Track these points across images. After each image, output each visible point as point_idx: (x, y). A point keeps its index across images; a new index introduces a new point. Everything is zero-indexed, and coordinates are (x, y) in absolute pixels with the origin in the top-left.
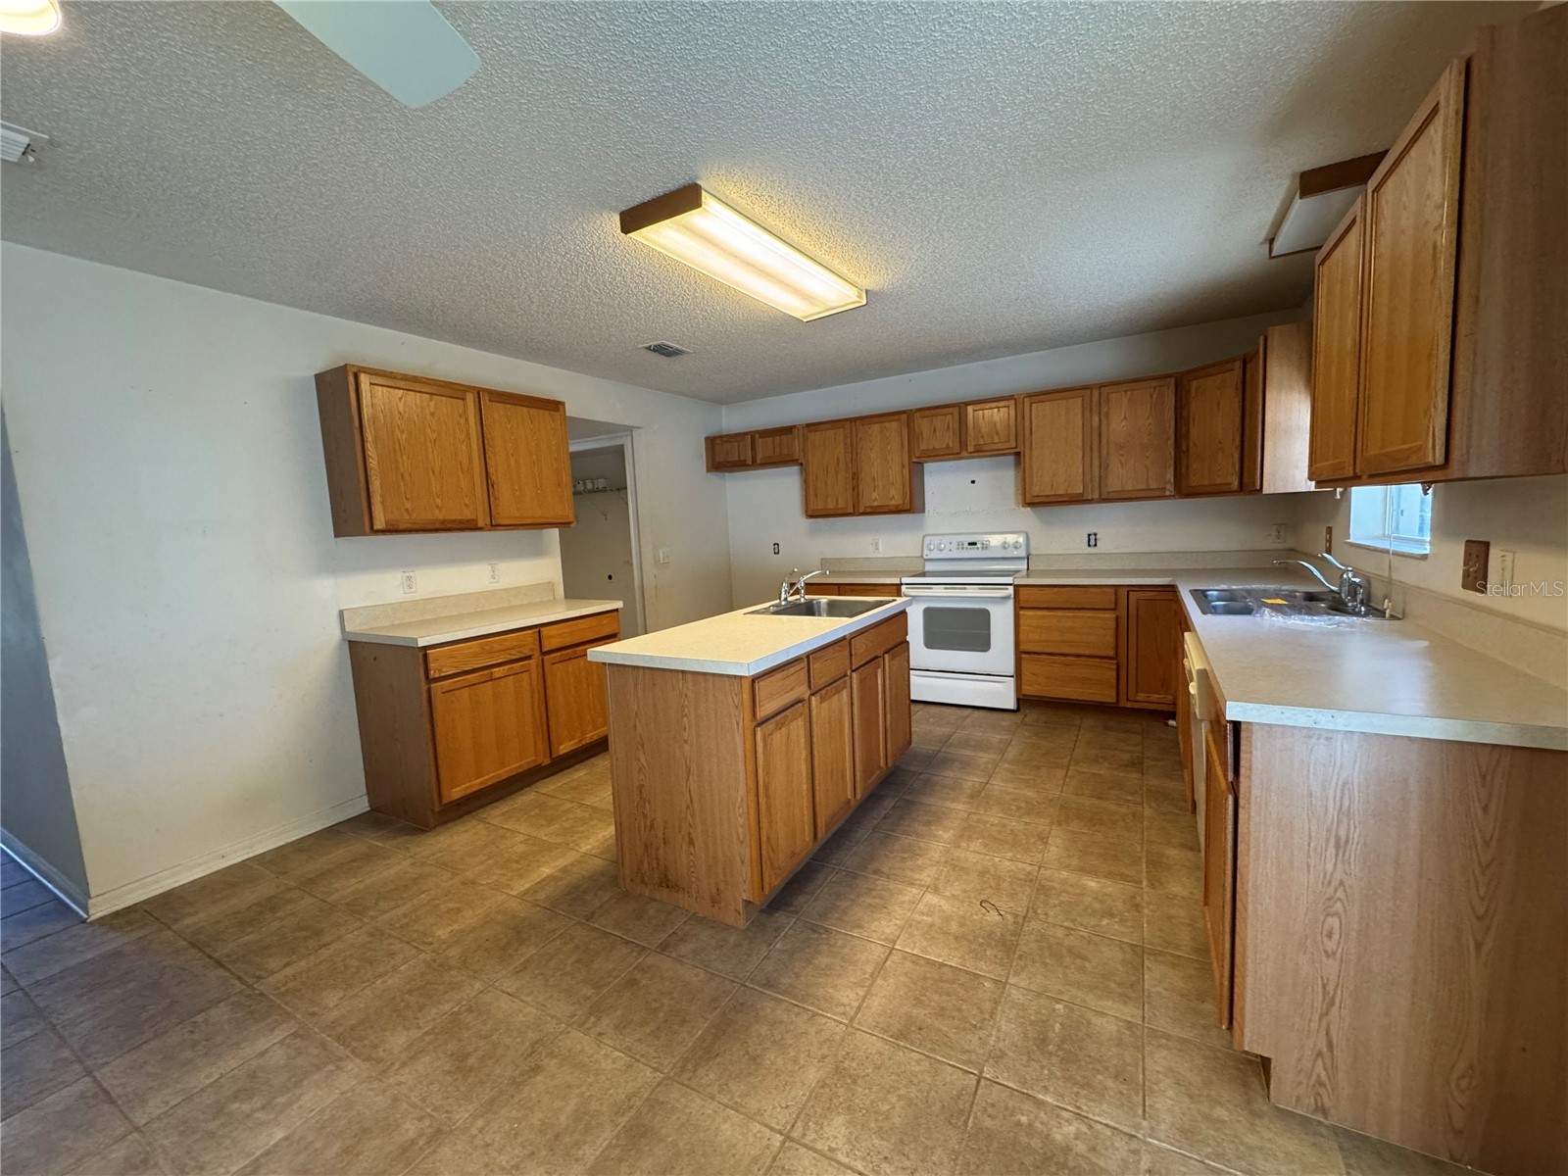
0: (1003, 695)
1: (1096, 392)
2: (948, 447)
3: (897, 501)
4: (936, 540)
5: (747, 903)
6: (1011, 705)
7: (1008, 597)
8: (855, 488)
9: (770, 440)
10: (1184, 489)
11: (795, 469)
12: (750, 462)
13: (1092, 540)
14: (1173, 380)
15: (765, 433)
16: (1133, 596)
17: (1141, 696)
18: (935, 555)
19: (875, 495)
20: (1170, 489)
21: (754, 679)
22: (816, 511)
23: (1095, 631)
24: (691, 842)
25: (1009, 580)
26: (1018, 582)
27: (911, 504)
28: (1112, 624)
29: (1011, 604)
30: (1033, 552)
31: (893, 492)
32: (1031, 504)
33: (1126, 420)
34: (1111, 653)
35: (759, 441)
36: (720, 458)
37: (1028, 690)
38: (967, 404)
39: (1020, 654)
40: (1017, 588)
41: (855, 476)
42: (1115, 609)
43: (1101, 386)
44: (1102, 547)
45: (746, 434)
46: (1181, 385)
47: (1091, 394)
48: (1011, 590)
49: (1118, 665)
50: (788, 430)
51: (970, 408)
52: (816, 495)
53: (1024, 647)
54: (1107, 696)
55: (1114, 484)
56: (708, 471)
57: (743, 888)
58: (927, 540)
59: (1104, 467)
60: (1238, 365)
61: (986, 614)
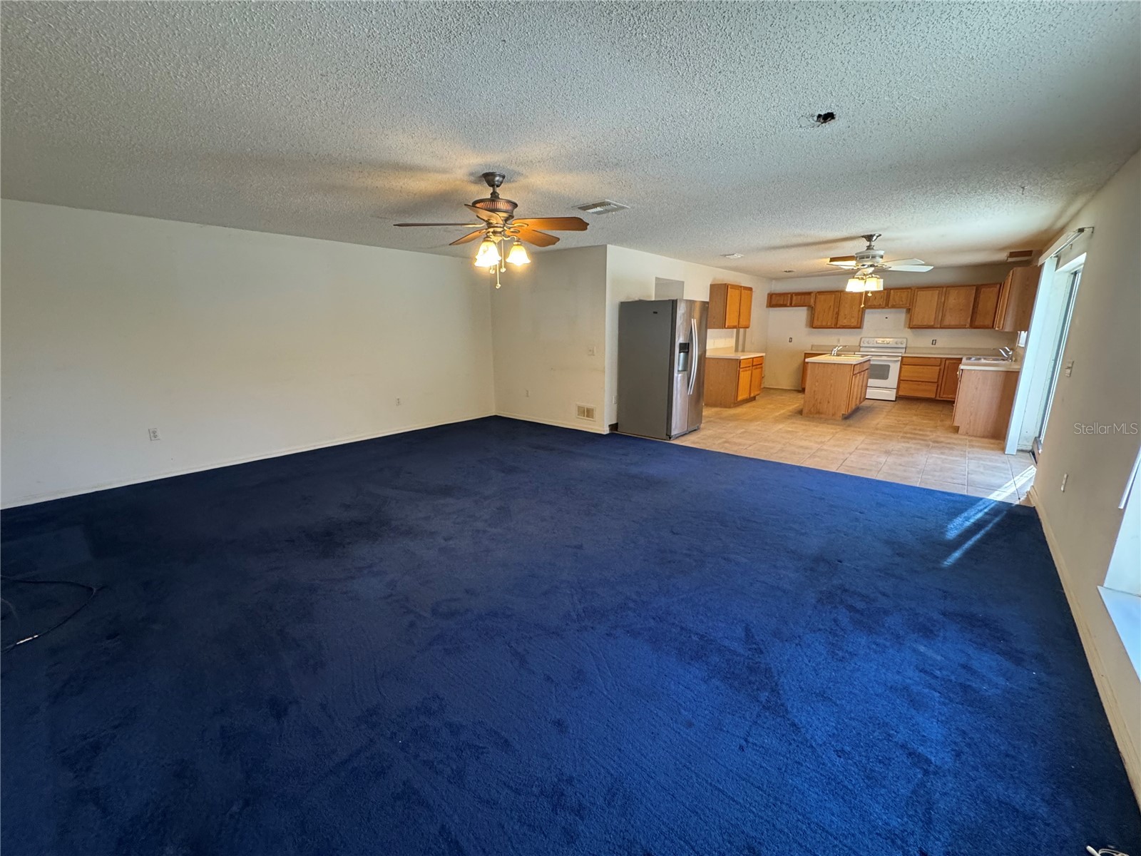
0: (891, 395)
1: (945, 289)
2: (880, 305)
3: (854, 324)
4: (867, 340)
5: (843, 414)
6: (894, 399)
7: (898, 361)
8: (837, 318)
9: (799, 297)
10: (973, 326)
11: (805, 308)
12: (788, 304)
13: (934, 342)
14: (975, 287)
15: (798, 294)
16: (947, 362)
17: (944, 396)
18: (867, 345)
19: (845, 321)
20: (968, 325)
21: (855, 365)
22: (812, 324)
23: (931, 374)
24: (829, 402)
25: (900, 355)
26: (904, 355)
27: (859, 326)
28: (938, 371)
29: (899, 363)
30: (908, 346)
31: (853, 320)
32: (911, 328)
33: (953, 299)
34: (936, 381)
35: (794, 298)
36: (773, 303)
37: (901, 393)
38: (891, 289)
39: (900, 380)
40: (902, 357)
41: (838, 314)
42: (940, 366)
43: (948, 287)
44: (937, 345)
45: (787, 294)
46: (978, 289)
47: (942, 289)
48: (900, 358)
49: (938, 385)
50: (809, 294)
51: (892, 291)
52: (818, 320)
53: (901, 378)
54: (932, 396)
55: (946, 322)
56: (767, 307)
57: (843, 411)
58: (863, 340)
59: (943, 316)
60: (998, 286)
61: (889, 366)
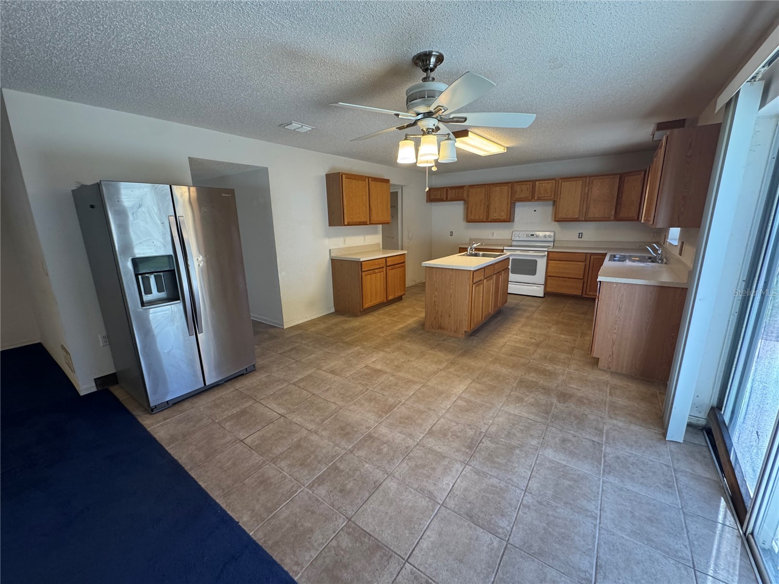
0: (539, 291)
1: (588, 179)
2: (527, 197)
3: (504, 217)
4: (518, 233)
5: (465, 331)
6: (542, 295)
7: (545, 256)
8: (488, 211)
9: (454, 191)
10: (617, 218)
11: (462, 202)
12: (445, 199)
13: (580, 235)
14: (619, 176)
15: (452, 188)
16: (592, 257)
17: (591, 293)
18: (517, 239)
19: (495, 215)
20: (612, 218)
21: (474, 271)
22: (469, 220)
23: (577, 269)
24: (450, 316)
25: (546, 249)
26: (549, 250)
27: (509, 219)
28: (583, 267)
29: (546, 258)
30: (556, 239)
31: (503, 214)
32: (557, 221)
33: (598, 190)
34: (582, 277)
35: (449, 192)
36: (432, 197)
37: (549, 290)
38: (536, 181)
39: (547, 276)
40: (548, 252)
41: (488, 207)
42: (585, 262)
43: (591, 176)
44: (584, 239)
45: (444, 188)
46: (622, 177)
47: (586, 179)
48: (546, 253)
49: (584, 282)
50: (462, 187)
51: (537, 182)
52: (471, 214)
53: (548, 274)
54: (579, 293)
55: (591, 215)
56: (427, 202)
57: (465, 327)
58: (514, 233)
59: (588, 208)
60: (643, 173)
61: (536, 262)
